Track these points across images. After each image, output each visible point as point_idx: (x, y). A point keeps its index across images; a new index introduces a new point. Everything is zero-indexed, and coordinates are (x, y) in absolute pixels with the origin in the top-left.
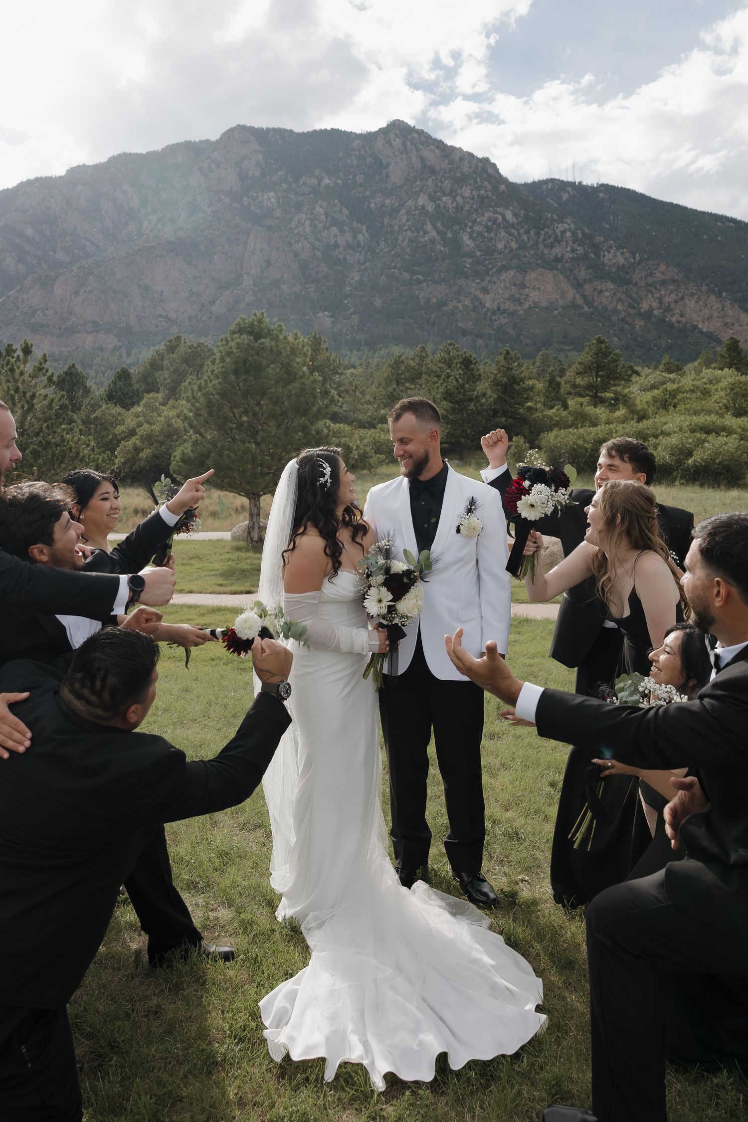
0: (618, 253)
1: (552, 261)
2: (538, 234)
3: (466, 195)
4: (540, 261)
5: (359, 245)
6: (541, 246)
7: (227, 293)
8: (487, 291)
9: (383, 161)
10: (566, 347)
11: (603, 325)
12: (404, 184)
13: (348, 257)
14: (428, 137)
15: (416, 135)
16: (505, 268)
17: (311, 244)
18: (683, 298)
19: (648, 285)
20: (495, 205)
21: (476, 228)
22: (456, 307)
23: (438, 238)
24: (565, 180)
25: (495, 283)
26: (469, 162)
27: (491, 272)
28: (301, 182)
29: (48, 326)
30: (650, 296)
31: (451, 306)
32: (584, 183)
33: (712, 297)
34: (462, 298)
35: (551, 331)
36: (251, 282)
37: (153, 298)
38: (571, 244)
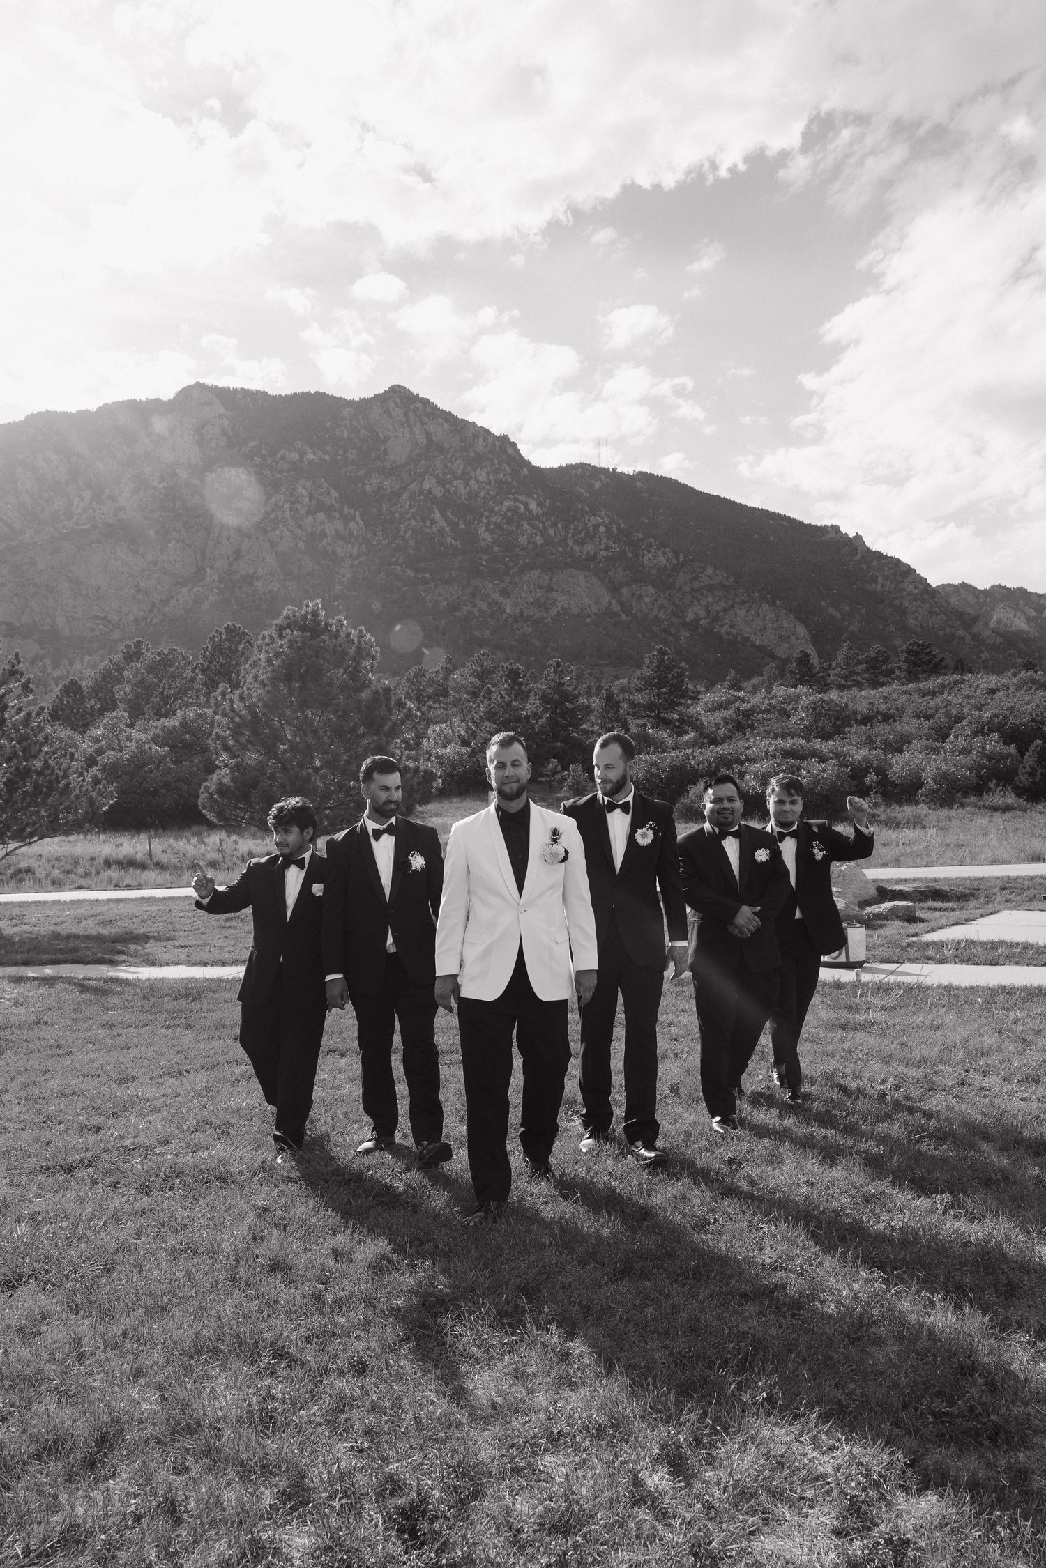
0: (660, 553)
1: (584, 560)
2: (566, 528)
3: (481, 479)
4: (569, 560)
5: (351, 535)
6: (570, 542)
7: (184, 590)
8: (508, 593)
9: (381, 435)
10: (600, 662)
11: (643, 636)
12: (407, 463)
13: (338, 550)
14: (434, 407)
15: (419, 405)
16: (530, 567)
17: (292, 532)
18: (732, 606)
19: (693, 590)
20: (516, 493)
21: (494, 519)
22: (471, 613)
23: (448, 529)
24: (597, 465)
25: (517, 584)
26: (484, 440)
27: (511, 571)
28: (279, 456)
30: (696, 603)
31: (464, 610)
32: (619, 470)
33: (765, 606)
34: (477, 601)
35: (584, 642)
36: (216, 578)
37: (87, 594)
38: (605, 540)
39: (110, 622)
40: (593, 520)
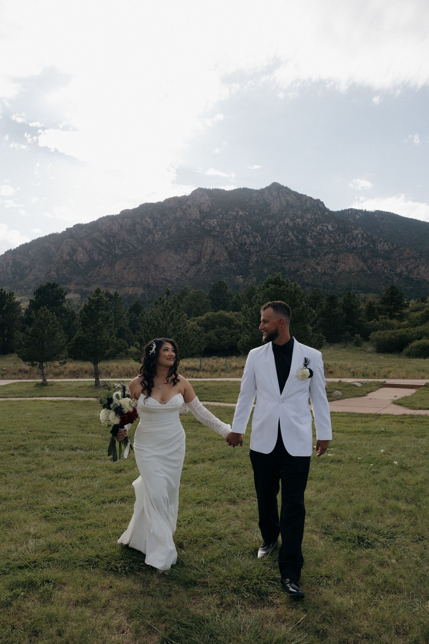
0: (385, 244)
1: (352, 249)
2: (344, 236)
3: (308, 218)
4: (345, 249)
5: (256, 243)
6: (346, 242)
7: (194, 267)
8: (319, 264)
9: (268, 203)
10: (359, 291)
11: (377, 280)
12: (278, 213)
13: (251, 249)
14: (289, 190)
15: (284, 190)
16: (328, 253)
17: (234, 243)
18: (418, 266)
19: (400, 260)
20: (323, 222)
21: (314, 234)
22: (303, 272)
23: (295, 239)
24: (358, 209)
25: (323, 260)
26: (310, 202)
27: (321, 255)
28: (229, 214)
29: (112, 284)
30: (401, 265)
31: (301, 272)
32: (367, 210)
34: (306, 268)
35: (351, 283)
36: (205, 262)
37: (160, 270)
38: (361, 240)
39: (167, 280)
40: (356, 232)
